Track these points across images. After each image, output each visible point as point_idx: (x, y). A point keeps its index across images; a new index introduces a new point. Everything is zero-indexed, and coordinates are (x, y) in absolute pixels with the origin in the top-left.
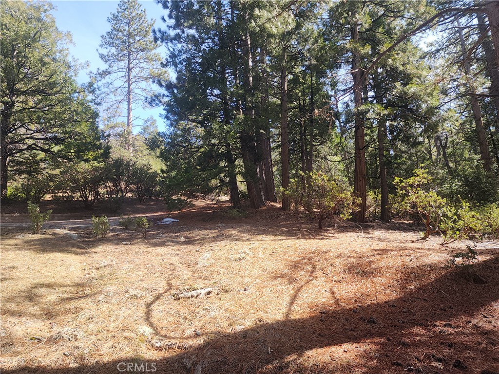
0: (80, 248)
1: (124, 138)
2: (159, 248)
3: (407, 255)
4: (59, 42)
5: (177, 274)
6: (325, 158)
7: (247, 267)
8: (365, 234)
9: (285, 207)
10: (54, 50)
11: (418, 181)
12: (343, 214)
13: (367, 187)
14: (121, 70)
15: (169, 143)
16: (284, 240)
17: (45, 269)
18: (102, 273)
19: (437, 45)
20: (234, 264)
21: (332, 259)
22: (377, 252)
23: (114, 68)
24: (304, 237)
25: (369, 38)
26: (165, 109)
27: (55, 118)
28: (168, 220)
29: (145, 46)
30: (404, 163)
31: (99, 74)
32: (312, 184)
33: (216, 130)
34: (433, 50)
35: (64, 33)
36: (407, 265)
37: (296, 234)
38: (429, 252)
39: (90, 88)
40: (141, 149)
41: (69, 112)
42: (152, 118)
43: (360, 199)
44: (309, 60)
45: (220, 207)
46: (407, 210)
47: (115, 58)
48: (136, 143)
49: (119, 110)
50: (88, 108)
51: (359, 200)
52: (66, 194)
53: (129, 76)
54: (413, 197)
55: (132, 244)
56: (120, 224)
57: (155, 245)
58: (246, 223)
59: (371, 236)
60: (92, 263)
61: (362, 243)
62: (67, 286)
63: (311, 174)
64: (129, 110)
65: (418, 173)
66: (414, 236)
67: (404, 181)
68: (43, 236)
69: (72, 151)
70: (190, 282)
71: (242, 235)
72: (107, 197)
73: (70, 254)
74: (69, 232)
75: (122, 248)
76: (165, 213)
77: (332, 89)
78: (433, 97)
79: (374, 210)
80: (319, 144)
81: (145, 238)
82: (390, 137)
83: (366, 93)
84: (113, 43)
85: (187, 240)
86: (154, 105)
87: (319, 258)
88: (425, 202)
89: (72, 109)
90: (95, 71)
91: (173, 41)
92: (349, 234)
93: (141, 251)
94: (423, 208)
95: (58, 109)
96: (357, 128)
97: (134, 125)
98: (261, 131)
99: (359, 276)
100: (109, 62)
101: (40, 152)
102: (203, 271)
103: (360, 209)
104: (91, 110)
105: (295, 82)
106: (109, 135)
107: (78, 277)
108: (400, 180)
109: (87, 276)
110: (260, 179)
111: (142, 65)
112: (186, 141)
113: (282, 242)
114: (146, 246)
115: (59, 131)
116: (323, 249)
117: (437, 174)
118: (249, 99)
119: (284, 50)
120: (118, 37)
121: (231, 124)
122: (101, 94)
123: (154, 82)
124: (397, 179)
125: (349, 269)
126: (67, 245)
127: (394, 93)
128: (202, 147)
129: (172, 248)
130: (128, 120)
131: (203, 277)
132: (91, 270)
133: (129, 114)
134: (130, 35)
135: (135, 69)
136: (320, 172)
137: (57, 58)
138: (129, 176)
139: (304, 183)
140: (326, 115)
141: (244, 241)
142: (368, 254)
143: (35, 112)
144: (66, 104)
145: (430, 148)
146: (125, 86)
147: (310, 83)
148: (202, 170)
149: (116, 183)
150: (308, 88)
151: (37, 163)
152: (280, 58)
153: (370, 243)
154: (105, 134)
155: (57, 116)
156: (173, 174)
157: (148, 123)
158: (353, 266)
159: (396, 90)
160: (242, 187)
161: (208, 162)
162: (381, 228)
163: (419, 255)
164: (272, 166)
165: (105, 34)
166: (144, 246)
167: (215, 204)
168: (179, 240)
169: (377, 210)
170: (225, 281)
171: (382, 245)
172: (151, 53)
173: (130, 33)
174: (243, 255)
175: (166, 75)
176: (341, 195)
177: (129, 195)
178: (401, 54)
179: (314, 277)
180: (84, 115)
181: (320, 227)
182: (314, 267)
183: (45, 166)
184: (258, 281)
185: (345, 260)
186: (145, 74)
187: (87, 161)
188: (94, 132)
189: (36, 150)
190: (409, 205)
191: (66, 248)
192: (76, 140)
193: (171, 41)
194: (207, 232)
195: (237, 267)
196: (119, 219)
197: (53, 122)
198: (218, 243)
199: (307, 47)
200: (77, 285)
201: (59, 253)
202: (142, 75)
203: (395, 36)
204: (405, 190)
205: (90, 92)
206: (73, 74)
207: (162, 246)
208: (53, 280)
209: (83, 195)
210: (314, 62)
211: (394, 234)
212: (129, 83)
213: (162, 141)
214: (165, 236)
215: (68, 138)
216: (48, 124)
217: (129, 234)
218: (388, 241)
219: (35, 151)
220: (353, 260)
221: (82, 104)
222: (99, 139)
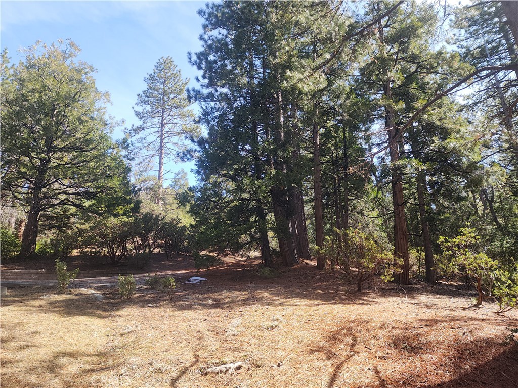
0: (105, 311)
1: (154, 191)
2: (186, 312)
3: (459, 328)
4: (98, 101)
5: (205, 343)
6: (361, 213)
7: (281, 337)
8: (410, 298)
9: (321, 266)
10: (92, 109)
11: (465, 241)
12: (384, 275)
13: (409, 244)
14: (154, 126)
15: (199, 198)
16: (320, 306)
17: (68, 335)
18: (126, 340)
19: (474, 98)
20: (266, 333)
21: (375, 330)
22: (425, 323)
23: (148, 124)
24: (342, 302)
25: (402, 94)
26: (196, 165)
27: (89, 173)
28: (196, 279)
29: (178, 103)
30: (448, 219)
31: (133, 130)
32: (349, 242)
33: (247, 185)
34: (470, 103)
35: (102, 93)
36: (460, 340)
37: (333, 298)
38: (483, 324)
39: (125, 144)
40: (171, 202)
41: (102, 168)
42: (183, 171)
43: (402, 260)
44: (342, 115)
45: (250, 265)
46: (456, 273)
47: (149, 114)
48: (166, 196)
49: (150, 164)
50: (121, 164)
51: (401, 262)
52: (94, 250)
53: (162, 131)
54: (461, 259)
55: (158, 307)
56: (146, 283)
57: (182, 308)
58: (279, 284)
59: (416, 301)
60: (116, 329)
61: (407, 310)
62: (89, 355)
63: (347, 231)
64: (161, 164)
65: (465, 232)
66: (465, 303)
67: (450, 240)
68: (68, 297)
69: (102, 206)
70: (219, 354)
71: (275, 298)
72: (134, 252)
73: (95, 317)
74: (94, 292)
75: (147, 311)
76: (193, 271)
77: (366, 143)
78: (474, 153)
79: (418, 270)
80: (354, 198)
81: (171, 299)
82: (430, 191)
83: (402, 146)
84: (148, 101)
85: (215, 303)
86: (186, 160)
87: (359, 328)
88: (475, 265)
89: (106, 165)
90: (130, 127)
91: (206, 99)
92: (392, 299)
93: (167, 315)
94: (473, 271)
95: (92, 164)
96: (395, 183)
97: (164, 179)
98: (293, 185)
99: (407, 352)
100: (143, 119)
101: (71, 207)
102: (232, 341)
103: (402, 271)
104: (123, 165)
105: (327, 135)
106: (140, 190)
107: (101, 345)
108: (445, 239)
109: (111, 344)
110: (292, 236)
111: (175, 121)
112: (216, 195)
113: (318, 307)
114: (173, 309)
115: (92, 186)
116: (365, 317)
117: (485, 230)
118: (281, 154)
119: (316, 106)
120: (154, 95)
121: (262, 179)
122: (134, 149)
123: (186, 138)
124: (442, 238)
125: (394, 342)
126: (91, 308)
127: (432, 148)
128: (232, 201)
129: (200, 312)
130: (160, 173)
131: (232, 348)
132: (115, 337)
133: (160, 168)
134: (164, 93)
135: (168, 125)
136: (357, 230)
137: (95, 116)
138: (157, 231)
139: (340, 241)
140: (361, 172)
141: (277, 305)
142: (415, 325)
143: (69, 167)
144: (100, 160)
145: (475, 202)
146: (157, 141)
147: (343, 137)
148: (233, 225)
149: (144, 238)
150: (341, 142)
151: (68, 218)
152: (311, 114)
153: (416, 310)
154: (136, 189)
155: (91, 171)
156: (203, 229)
157: (179, 177)
158: (398, 340)
159: (433, 145)
160: (274, 243)
161: (238, 217)
162: (428, 291)
163: (472, 327)
164: (305, 219)
165: (141, 93)
166: (171, 309)
167: (246, 261)
168: (207, 302)
169: (421, 270)
170: (256, 354)
171: (430, 314)
172: (185, 110)
173: (165, 92)
174: (276, 323)
175: (198, 130)
176: (381, 255)
177: (157, 250)
178: (437, 109)
179: (355, 352)
180: (117, 170)
181: (359, 290)
182: (355, 339)
183: (75, 221)
184: (292, 355)
185: (389, 332)
186: (177, 129)
187: (117, 215)
188: (125, 186)
189: (68, 205)
190: (457, 267)
191: (91, 311)
192: (107, 194)
193: (205, 100)
194: (236, 293)
195: (270, 337)
196: (145, 277)
197: (86, 178)
198: (248, 308)
199: (339, 102)
200: (100, 354)
201: (83, 317)
202: (175, 130)
203: (430, 92)
204: (452, 251)
205: (124, 148)
206: (109, 131)
207: (188, 310)
208: (75, 348)
209: (111, 251)
210: (346, 117)
211: (442, 300)
212: (161, 138)
213: (192, 196)
214: (193, 297)
215: (99, 193)
216: (81, 180)
217: (155, 295)
218: (436, 308)
219: (66, 206)
220: (398, 332)
221: (115, 159)
222: (129, 193)
